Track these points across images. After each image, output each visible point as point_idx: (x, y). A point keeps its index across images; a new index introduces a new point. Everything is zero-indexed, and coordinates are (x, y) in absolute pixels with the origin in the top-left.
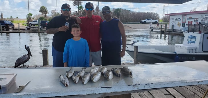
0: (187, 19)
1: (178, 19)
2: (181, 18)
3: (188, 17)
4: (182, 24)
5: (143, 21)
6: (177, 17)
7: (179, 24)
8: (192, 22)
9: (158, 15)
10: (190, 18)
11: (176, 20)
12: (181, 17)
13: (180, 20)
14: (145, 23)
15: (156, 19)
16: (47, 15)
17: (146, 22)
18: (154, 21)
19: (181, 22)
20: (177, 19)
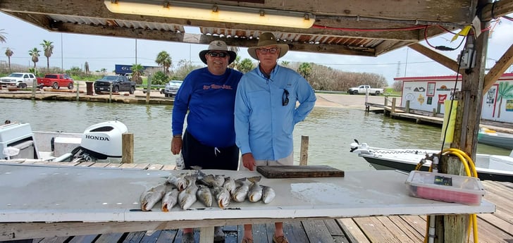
0: (437, 90)
1: (420, 89)
2: (426, 88)
3: (439, 85)
4: (426, 99)
5: (353, 89)
6: (418, 85)
7: (421, 99)
8: (446, 96)
9: (384, 79)
10: (443, 88)
11: (416, 90)
12: (424, 85)
13: (424, 90)
14: (356, 93)
15: (379, 87)
16: (170, 69)
17: (359, 92)
18: (374, 90)
19: (424, 95)
20: (417, 88)
